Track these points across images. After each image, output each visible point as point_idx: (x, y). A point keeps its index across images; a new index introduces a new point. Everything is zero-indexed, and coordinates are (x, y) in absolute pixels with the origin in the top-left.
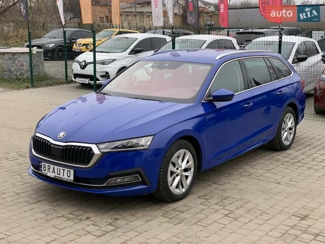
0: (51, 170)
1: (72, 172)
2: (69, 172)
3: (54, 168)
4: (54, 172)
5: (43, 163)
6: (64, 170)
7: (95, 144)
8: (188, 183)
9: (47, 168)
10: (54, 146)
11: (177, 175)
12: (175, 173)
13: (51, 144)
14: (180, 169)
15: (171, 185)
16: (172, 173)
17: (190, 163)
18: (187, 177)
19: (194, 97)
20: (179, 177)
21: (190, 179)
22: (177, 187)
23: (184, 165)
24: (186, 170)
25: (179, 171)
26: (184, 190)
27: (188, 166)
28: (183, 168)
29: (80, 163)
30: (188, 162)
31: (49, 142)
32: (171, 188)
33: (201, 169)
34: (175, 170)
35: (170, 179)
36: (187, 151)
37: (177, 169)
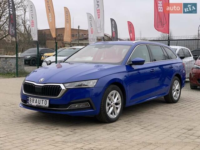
0: (35, 101)
1: (48, 101)
2: (46, 101)
3: (36, 100)
4: (36, 102)
5: (30, 98)
6: (43, 100)
7: (63, 84)
8: (118, 112)
9: (32, 100)
10: (37, 87)
11: (112, 106)
12: (110, 104)
13: (35, 85)
14: (113, 102)
15: (108, 112)
16: (109, 104)
17: (119, 100)
18: (117, 108)
19: (121, 62)
20: (113, 107)
21: (119, 110)
22: (111, 114)
23: (115, 101)
24: (117, 104)
25: (112, 104)
26: (115, 116)
27: (118, 102)
28: (115, 102)
29: (53, 95)
30: (118, 99)
31: (33, 84)
32: (108, 113)
33: (125, 105)
34: (110, 102)
35: (107, 108)
36: (117, 92)
37: (112, 102)
